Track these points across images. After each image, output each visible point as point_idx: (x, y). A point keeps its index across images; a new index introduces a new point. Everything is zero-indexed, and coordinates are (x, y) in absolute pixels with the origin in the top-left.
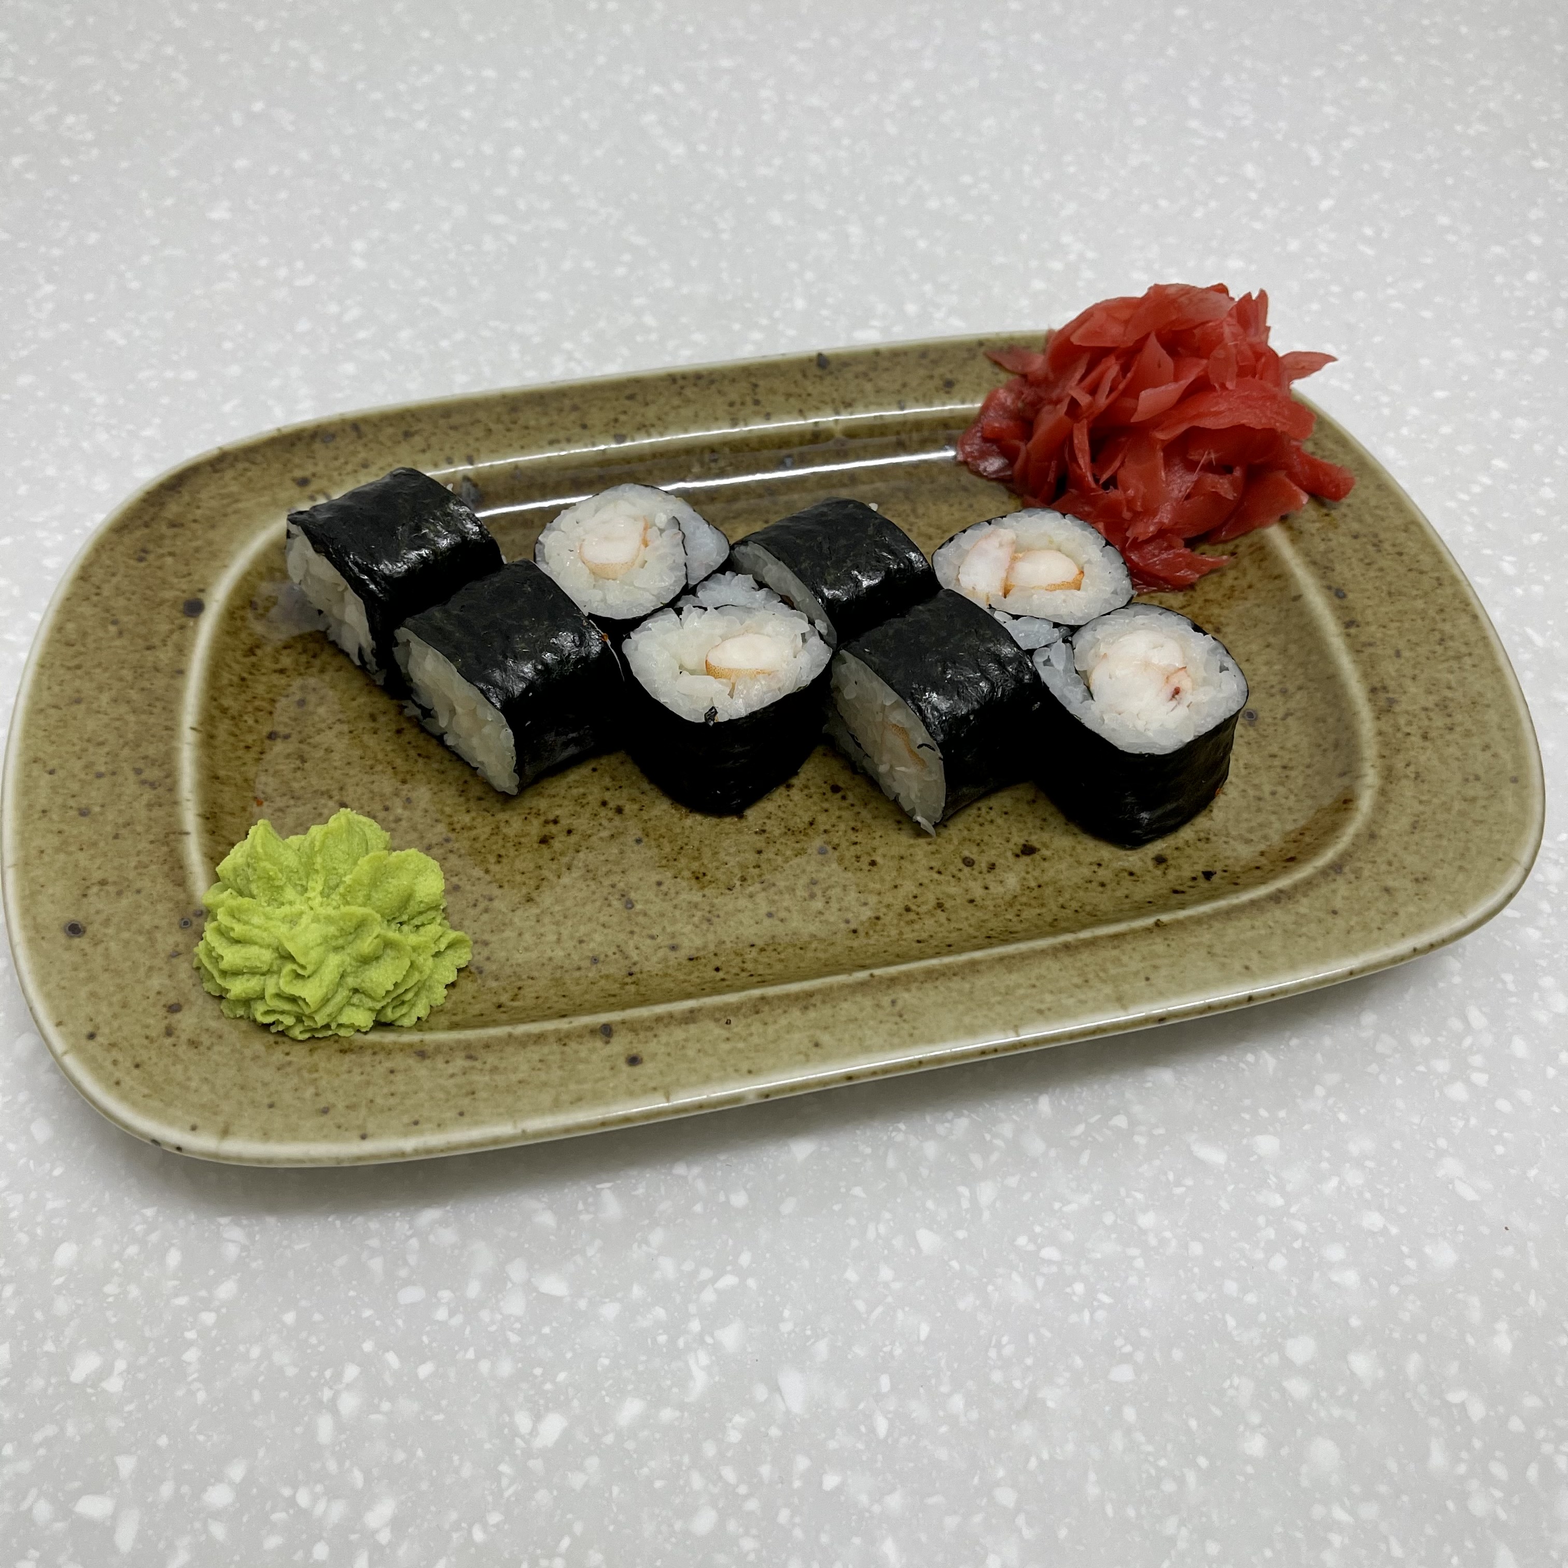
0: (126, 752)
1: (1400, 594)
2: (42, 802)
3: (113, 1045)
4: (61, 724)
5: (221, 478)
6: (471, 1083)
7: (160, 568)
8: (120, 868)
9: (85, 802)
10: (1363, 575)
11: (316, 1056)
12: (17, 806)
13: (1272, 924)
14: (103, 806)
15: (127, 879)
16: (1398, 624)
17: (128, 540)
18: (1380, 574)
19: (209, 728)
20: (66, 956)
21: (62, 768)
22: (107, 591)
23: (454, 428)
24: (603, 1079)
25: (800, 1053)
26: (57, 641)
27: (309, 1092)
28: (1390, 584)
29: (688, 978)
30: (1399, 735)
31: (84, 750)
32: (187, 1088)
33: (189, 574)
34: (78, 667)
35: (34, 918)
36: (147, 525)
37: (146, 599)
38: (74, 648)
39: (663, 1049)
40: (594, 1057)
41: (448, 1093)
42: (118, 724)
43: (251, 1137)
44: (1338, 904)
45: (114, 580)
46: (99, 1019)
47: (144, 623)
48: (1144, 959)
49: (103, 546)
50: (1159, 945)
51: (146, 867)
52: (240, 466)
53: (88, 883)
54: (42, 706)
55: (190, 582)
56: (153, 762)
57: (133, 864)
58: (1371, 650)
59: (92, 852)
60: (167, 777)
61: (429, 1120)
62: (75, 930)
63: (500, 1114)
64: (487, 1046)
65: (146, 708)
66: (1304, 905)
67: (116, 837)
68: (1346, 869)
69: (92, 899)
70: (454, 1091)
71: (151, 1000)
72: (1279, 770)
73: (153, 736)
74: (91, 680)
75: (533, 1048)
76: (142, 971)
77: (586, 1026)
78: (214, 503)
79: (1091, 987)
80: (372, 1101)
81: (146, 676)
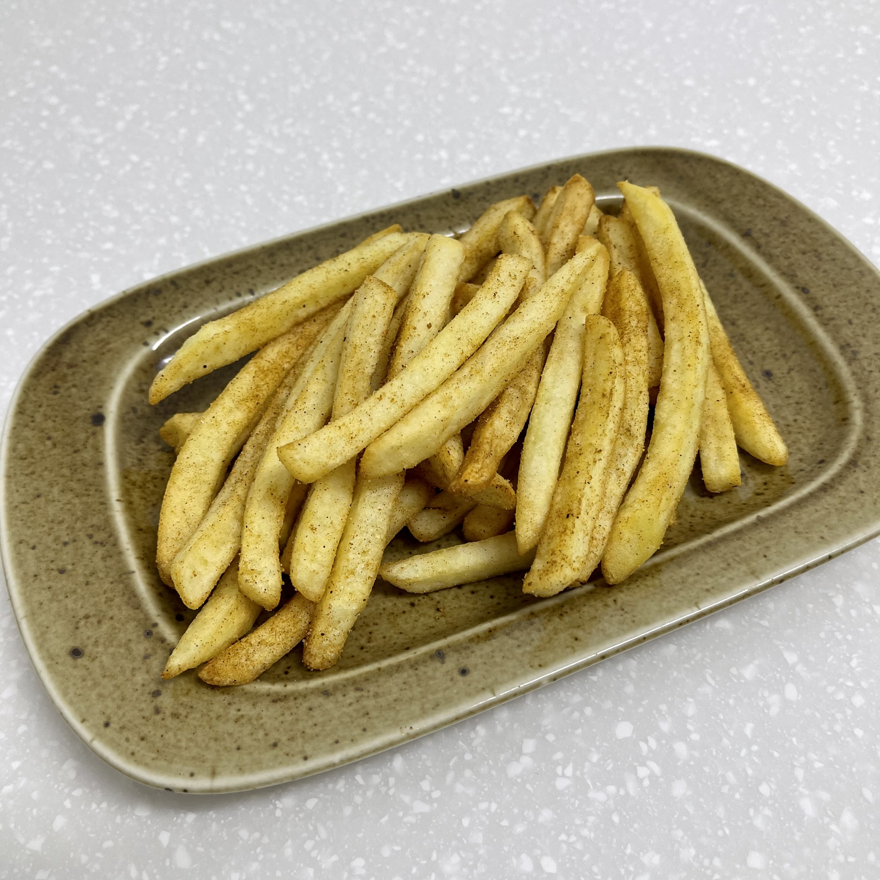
0: (78, 525)
1: (842, 284)
2: (32, 570)
3: (123, 728)
4: (30, 514)
5: (94, 330)
6: (364, 707)
7: (69, 396)
8: (95, 604)
9: (61, 563)
10: (815, 276)
11: (258, 709)
12: (17, 576)
13: (827, 507)
14: (73, 564)
15: (101, 611)
16: (844, 304)
17: (43, 381)
18: (824, 274)
19: (127, 497)
20: (75, 672)
21: (40, 544)
22: (39, 418)
23: (237, 273)
24: (448, 688)
25: (568, 647)
26: (15, 458)
27: (261, 734)
28: (833, 279)
29: (476, 606)
30: (866, 373)
31: (51, 529)
32: (180, 748)
33: (90, 397)
34: (33, 473)
35: (48, 651)
36: (53, 370)
37: (66, 419)
38: (26, 461)
39: (480, 661)
40: (438, 674)
41: (351, 717)
42: (69, 506)
43: (231, 773)
44: (862, 486)
45: (42, 410)
46: (108, 712)
47: (68, 435)
48: (758, 543)
49: (28, 388)
50: (765, 533)
51: (112, 600)
52: (104, 320)
53: (77, 619)
54: (16, 504)
55: (91, 402)
56: (99, 528)
57: (103, 600)
58: (834, 322)
59: (74, 597)
60: (110, 537)
61: (344, 738)
62: (76, 653)
63: (389, 726)
64: (367, 680)
65: (84, 492)
66: (842, 490)
67: (87, 584)
68: (859, 463)
69: (83, 629)
70: (355, 715)
71: (140, 691)
72: (794, 405)
73: (94, 510)
74: (44, 480)
75: (397, 675)
76: (128, 673)
77: (426, 654)
78: (93, 348)
79: (733, 568)
80: (303, 732)
81: (79, 471)
